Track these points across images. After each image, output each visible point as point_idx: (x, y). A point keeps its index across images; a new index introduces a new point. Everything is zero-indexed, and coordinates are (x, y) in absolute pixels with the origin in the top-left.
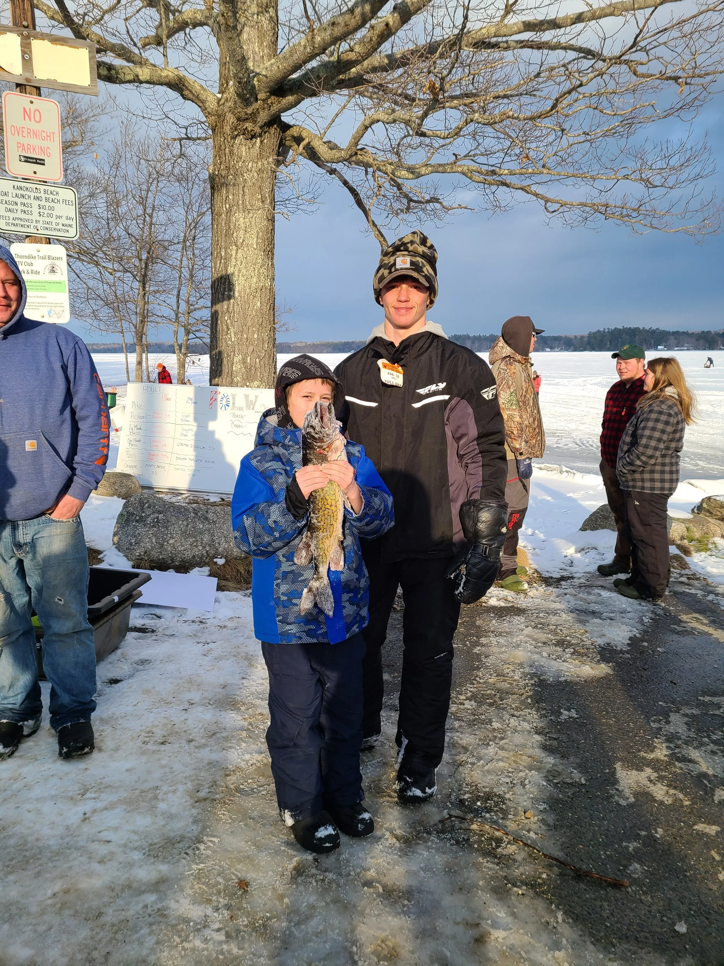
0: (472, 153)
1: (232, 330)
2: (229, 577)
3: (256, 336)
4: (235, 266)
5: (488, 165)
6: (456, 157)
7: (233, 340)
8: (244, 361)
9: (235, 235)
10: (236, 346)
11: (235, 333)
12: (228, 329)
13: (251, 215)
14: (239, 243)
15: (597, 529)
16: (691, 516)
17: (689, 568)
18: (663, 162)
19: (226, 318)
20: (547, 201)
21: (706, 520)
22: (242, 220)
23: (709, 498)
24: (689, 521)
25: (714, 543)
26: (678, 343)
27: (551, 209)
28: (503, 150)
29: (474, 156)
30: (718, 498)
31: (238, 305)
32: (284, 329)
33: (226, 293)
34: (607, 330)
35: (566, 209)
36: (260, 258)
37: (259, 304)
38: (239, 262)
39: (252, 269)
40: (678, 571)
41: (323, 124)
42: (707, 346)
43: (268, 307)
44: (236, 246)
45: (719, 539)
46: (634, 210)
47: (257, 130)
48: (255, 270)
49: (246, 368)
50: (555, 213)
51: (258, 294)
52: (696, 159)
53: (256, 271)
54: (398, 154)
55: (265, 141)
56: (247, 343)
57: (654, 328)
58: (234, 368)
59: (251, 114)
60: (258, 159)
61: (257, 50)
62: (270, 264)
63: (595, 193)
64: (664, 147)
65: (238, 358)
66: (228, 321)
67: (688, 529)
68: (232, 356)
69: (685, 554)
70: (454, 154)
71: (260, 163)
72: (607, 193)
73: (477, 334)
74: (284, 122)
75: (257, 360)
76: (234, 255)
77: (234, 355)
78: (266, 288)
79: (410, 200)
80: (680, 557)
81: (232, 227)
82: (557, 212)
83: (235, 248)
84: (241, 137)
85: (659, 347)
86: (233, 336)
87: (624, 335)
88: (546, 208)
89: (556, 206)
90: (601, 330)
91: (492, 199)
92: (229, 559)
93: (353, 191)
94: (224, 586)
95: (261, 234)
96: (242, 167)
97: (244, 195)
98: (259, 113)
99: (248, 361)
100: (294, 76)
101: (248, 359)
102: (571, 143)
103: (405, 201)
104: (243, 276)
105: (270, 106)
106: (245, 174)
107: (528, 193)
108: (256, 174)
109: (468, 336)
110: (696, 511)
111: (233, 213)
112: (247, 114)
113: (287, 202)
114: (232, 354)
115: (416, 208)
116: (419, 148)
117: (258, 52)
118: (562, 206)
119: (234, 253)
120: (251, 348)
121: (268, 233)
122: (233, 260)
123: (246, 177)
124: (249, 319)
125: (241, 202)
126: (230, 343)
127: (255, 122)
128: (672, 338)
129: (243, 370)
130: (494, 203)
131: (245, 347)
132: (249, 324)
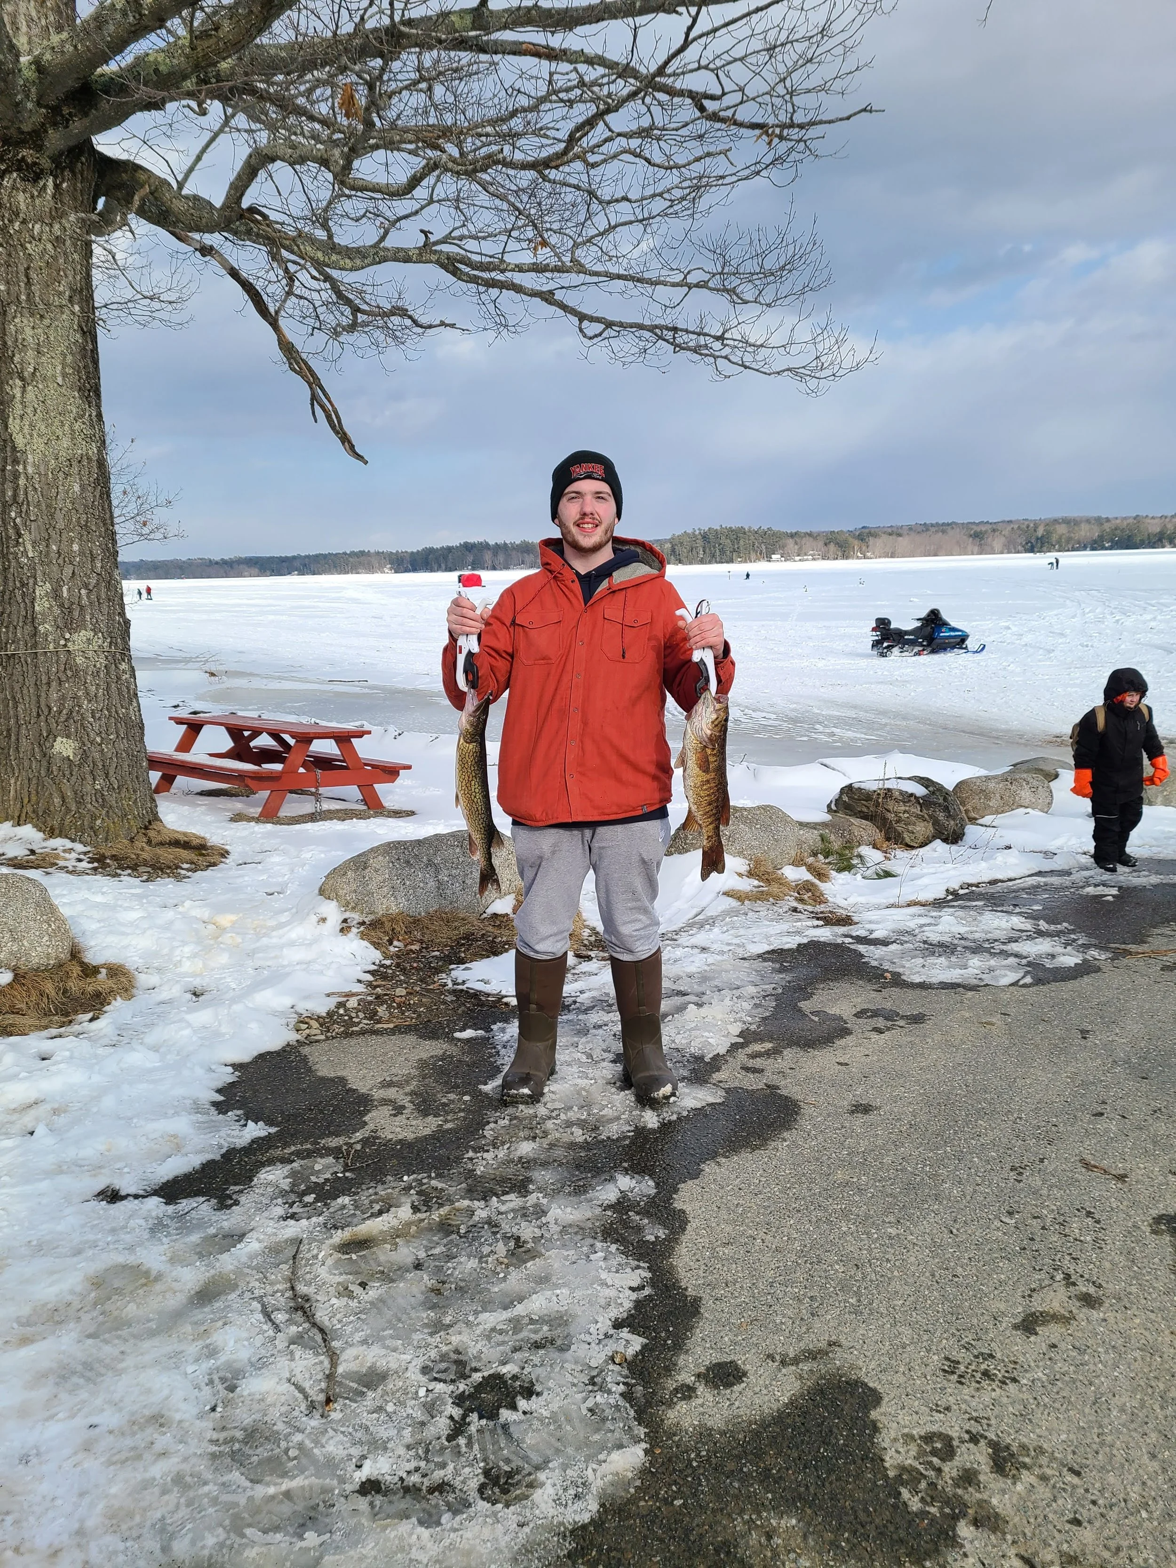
0: (456, 234)
1: (26, 536)
2: (24, 1006)
3: (76, 547)
4: (22, 417)
5: (481, 254)
6: (426, 236)
7: (30, 554)
8: (56, 594)
9: (17, 359)
10: (38, 567)
11: (34, 543)
12: (19, 535)
13: (47, 322)
14: (26, 374)
15: (687, 851)
16: (827, 817)
17: (826, 902)
18: (755, 261)
19: (13, 514)
20: (582, 317)
21: (848, 820)
22: (28, 331)
23: (850, 787)
24: (824, 825)
25: (860, 856)
26: (800, 548)
27: (590, 333)
28: (506, 230)
29: (461, 238)
30: (863, 786)
31: (35, 489)
32: (158, 535)
33: (9, 468)
34: (697, 532)
35: (613, 334)
36: (74, 402)
37: (77, 488)
38: (29, 410)
39: (57, 423)
40: (810, 908)
41: (181, 164)
42: (840, 554)
43: (97, 494)
44: (22, 379)
45: (867, 848)
46: (717, 338)
47: (46, 163)
48: (63, 425)
49: (62, 605)
50: (595, 340)
51: (75, 469)
52: (803, 260)
53: (66, 428)
54: (325, 226)
55: (65, 185)
56: (61, 561)
57: (765, 527)
58: (37, 608)
59: (29, 133)
60: (53, 218)
61: (34, 14)
62: (94, 414)
63: (657, 310)
64: (755, 236)
65: (42, 590)
66: (18, 520)
67: (823, 838)
68: (31, 584)
69: (819, 879)
70: (422, 231)
71: (57, 226)
72: (674, 310)
73: (500, 541)
74: (101, 154)
75: (83, 592)
76: (18, 395)
77: (35, 583)
78: (89, 459)
79: (356, 310)
80: (813, 884)
81: (9, 343)
82: (600, 338)
83: (18, 383)
84: (15, 175)
85: (774, 556)
86: (29, 547)
87: (723, 538)
88: (581, 330)
89: (598, 327)
90: (690, 531)
91: (493, 312)
92: (20, 972)
93: (248, 287)
94: (12, 1025)
95: (69, 358)
96: (19, 232)
97: (29, 283)
98: (46, 131)
99: (65, 594)
100: (111, 67)
101: (65, 589)
102: (613, 224)
103: (348, 311)
104: (39, 435)
105: (68, 121)
106: (28, 245)
107: (550, 303)
108: (49, 246)
109: (487, 544)
110: (833, 807)
111: (9, 318)
112: (23, 133)
113: (130, 305)
114: (31, 581)
115: (366, 324)
116: (364, 220)
117: (35, 18)
118: (607, 327)
119: (18, 392)
120: (68, 570)
121: (84, 357)
122: (18, 406)
123: (31, 252)
124: (59, 516)
125: (23, 297)
126: (24, 560)
127: (39, 148)
128: (790, 542)
129: (57, 611)
130: (497, 319)
131: (55, 568)
132: (61, 525)
